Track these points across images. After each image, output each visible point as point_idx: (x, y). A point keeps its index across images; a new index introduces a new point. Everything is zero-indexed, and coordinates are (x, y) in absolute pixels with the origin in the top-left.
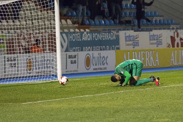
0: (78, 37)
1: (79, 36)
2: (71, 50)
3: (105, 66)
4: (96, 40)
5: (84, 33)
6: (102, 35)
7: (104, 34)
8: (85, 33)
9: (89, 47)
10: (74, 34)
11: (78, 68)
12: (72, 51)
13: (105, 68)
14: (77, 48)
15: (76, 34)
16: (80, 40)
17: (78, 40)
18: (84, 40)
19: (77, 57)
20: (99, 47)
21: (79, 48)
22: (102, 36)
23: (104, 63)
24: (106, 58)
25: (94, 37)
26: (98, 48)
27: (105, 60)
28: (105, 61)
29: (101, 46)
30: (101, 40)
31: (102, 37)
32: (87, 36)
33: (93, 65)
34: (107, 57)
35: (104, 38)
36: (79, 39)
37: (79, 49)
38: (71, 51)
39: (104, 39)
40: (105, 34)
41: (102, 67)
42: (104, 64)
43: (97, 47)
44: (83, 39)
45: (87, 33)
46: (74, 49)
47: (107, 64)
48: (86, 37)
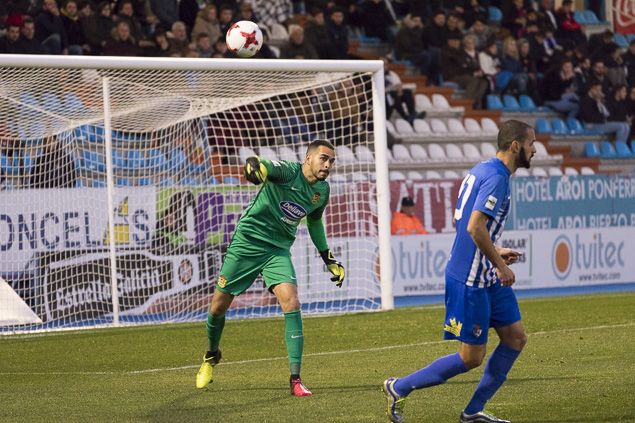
0: (543, 190)
1: (545, 186)
2: (521, 224)
3: (616, 268)
4: (599, 197)
5: (562, 179)
6: (617, 184)
7: (621, 181)
8: (565, 179)
9: (577, 218)
10: (529, 183)
11: (531, 274)
12: (523, 227)
13: (617, 275)
14: (538, 220)
15: (537, 184)
16: (550, 198)
17: (544, 199)
18: (560, 198)
19: (527, 244)
20: (608, 217)
21: (544, 219)
22: (616, 188)
23: (611, 261)
24: (617, 247)
25: (591, 189)
26: (604, 220)
27: (616, 252)
28: (615, 256)
29: (613, 213)
30: (613, 200)
31: (617, 192)
32: (571, 187)
33: (579, 266)
34: (622, 245)
35: (623, 192)
36: (545, 195)
37: (547, 223)
38: (520, 227)
39: (621, 196)
40: (627, 181)
41: (606, 270)
42: (611, 265)
43: (602, 217)
44: (559, 194)
45: (572, 179)
46: (531, 224)
47: (621, 263)
48: (568, 192)
